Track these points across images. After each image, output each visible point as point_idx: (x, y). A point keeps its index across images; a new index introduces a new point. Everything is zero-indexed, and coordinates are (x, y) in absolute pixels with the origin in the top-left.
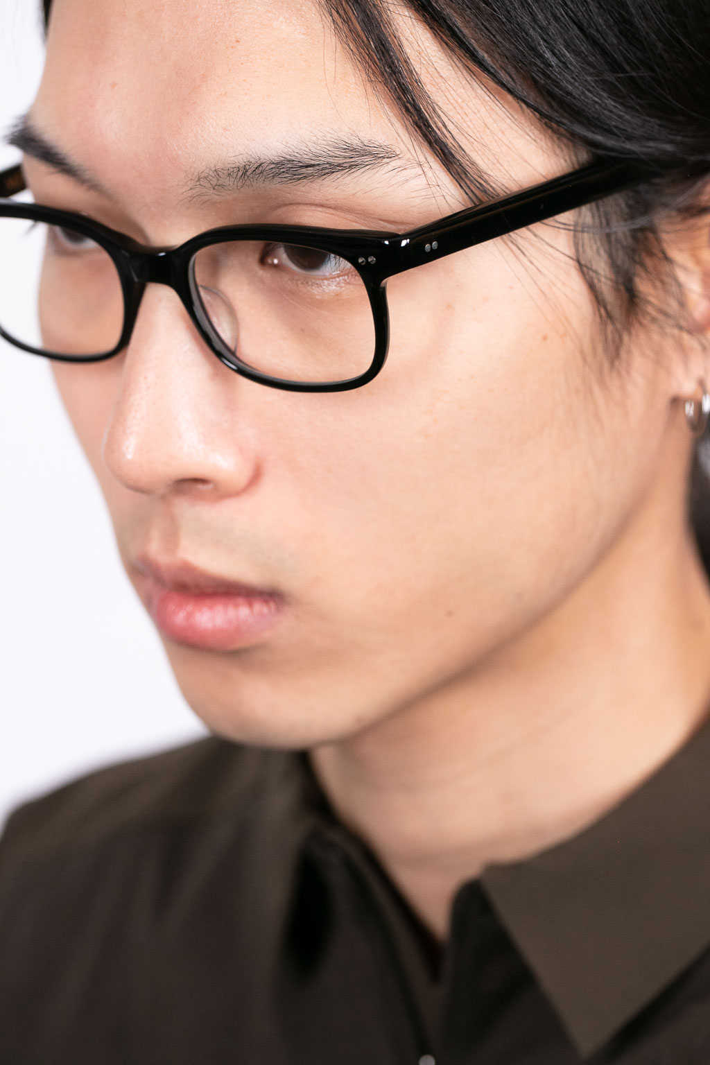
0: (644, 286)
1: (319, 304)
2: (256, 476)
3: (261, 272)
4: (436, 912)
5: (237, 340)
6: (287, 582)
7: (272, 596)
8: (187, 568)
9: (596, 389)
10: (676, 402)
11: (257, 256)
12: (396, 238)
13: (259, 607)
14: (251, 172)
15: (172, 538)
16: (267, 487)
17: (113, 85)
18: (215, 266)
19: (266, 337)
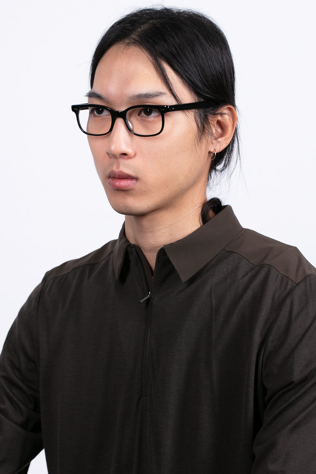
0: (206, 126)
1: (149, 122)
2: (135, 155)
3: (139, 117)
4: (152, 259)
5: (133, 129)
6: (140, 176)
7: (136, 179)
8: (121, 172)
9: (197, 145)
10: (210, 152)
11: (138, 113)
12: (167, 106)
13: (133, 181)
14: (140, 96)
15: (118, 166)
16: (137, 157)
17: (113, 82)
18: (130, 115)
19: (138, 128)
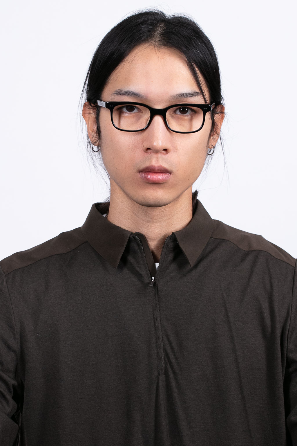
5: (170, 126)
15: (157, 161)
16: (172, 152)
17: (152, 82)
19: (174, 125)
